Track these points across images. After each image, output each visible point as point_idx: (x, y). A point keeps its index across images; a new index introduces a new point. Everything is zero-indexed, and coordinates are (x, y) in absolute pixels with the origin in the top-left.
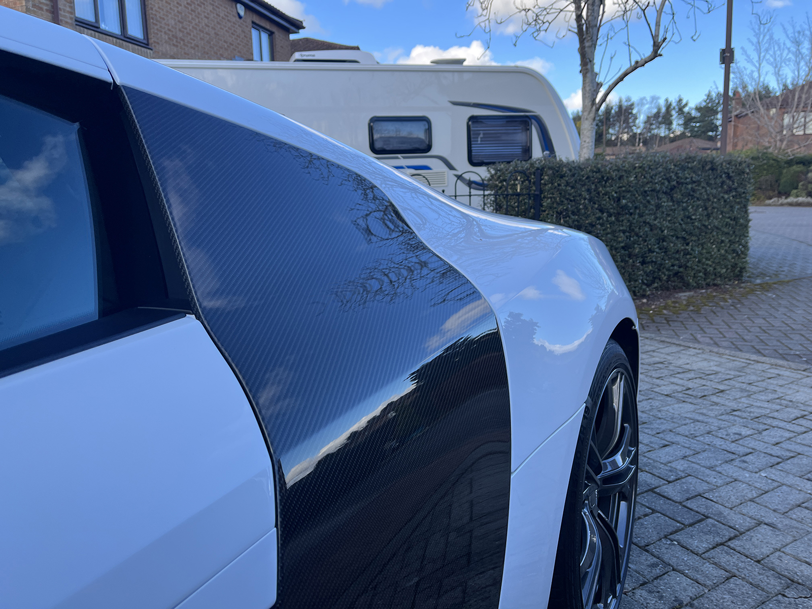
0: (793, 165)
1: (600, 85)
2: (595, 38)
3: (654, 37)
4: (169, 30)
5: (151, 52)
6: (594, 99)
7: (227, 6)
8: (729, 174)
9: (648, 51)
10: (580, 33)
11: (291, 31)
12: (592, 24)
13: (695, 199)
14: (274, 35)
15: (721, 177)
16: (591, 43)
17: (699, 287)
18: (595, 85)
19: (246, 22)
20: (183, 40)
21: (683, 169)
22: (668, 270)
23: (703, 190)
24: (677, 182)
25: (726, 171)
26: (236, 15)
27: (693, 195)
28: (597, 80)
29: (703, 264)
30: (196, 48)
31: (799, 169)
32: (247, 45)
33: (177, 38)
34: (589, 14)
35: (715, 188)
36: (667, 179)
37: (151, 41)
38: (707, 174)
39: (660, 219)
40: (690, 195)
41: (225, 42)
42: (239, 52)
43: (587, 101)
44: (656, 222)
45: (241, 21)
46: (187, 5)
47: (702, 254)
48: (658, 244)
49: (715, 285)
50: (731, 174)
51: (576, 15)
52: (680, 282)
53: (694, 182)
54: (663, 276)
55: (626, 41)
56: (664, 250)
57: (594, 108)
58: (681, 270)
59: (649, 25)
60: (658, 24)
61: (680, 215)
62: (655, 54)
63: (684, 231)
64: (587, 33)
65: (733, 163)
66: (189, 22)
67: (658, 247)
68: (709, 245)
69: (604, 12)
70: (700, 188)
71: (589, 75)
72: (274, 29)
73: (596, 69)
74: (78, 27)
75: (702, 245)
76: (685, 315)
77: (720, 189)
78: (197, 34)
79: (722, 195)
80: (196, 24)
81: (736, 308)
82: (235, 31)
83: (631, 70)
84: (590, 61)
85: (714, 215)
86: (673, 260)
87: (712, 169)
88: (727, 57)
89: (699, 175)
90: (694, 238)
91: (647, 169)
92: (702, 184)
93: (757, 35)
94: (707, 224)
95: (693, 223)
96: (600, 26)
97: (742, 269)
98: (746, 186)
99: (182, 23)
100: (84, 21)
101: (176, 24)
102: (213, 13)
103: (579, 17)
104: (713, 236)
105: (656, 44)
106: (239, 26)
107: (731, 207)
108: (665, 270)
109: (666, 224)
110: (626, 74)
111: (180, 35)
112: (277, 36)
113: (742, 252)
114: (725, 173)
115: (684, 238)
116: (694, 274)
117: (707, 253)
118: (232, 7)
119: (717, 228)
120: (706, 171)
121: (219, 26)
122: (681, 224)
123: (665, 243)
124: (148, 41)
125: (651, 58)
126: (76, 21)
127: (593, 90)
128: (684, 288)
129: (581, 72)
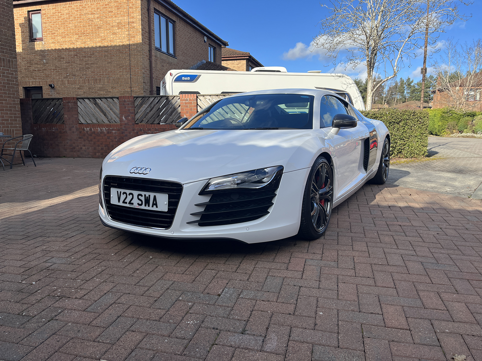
0: (466, 117)
2: (373, 67)
4: (182, 50)
5: (176, 59)
7: (201, 38)
10: (368, 66)
11: (223, 47)
13: (408, 126)
14: (216, 49)
15: (417, 118)
17: (409, 158)
19: (207, 44)
20: (186, 54)
21: (404, 115)
22: (398, 150)
23: (411, 123)
24: (401, 119)
26: (204, 41)
27: (407, 124)
29: (410, 149)
30: (190, 57)
31: (468, 119)
32: (207, 54)
33: (184, 53)
35: (415, 122)
36: (397, 118)
37: (176, 55)
41: (199, 53)
42: (204, 58)
45: (205, 44)
46: (188, 39)
47: (410, 146)
49: (414, 157)
50: (421, 117)
52: (402, 155)
53: (408, 120)
54: (396, 152)
57: (372, 92)
58: (402, 151)
65: (422, 113)
66: (189, 46)
68: (413, 142)
71: (370, 81)
72: (216, 46)
74: (156, 50)
75: (410, 142)
76: (403, 164)
77: (417, 123)
78: (191, 50)
79: (417, 125)
80: (191, 47)
82: (203, 48)
86: (399, 147)
87: (414, 115)
88: (424, 71)
89: (409, 117)
92: (411, 121)
94: (412, 135)
95: (407, 134)
97: (425, 152)
98: (427, 122)
99: (186, 46)
100: (158, 48)
101: (184, 47)
102: (196, 41)
106: (204, 46)
107: (421, 129)
108: (396, 150)
109: (397, 134)
111: (185, 51)
113: (425, 146)
117: (412, 145)
118: (203, 38)
119: (416, 137)
120: (412, 116)
121: (198, 47)
122: (402, 134)
126: (155, 48)
127: (372, 86)
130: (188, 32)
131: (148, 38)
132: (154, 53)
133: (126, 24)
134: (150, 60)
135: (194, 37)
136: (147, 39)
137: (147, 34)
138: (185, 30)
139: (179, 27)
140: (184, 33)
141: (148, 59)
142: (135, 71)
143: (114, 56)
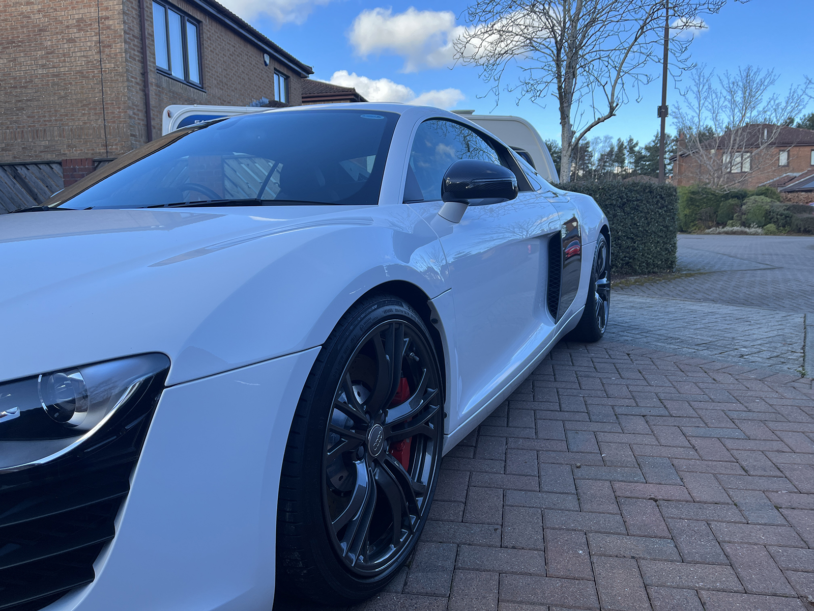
0: (729, 199)
1: (574, 133)
2: (570, 101)
3: (611, 104)
4: (217, 76)
5: (205, 94)
6: (570, 142)
7: (257, 56)
8: (662, 196)
9: (606, 111)
10: (561, 98)
11: (302, 76)
12: (568, 91)
13: (639, 212)
14: (289, 79)
15: (656, 197)
16: (568, 104)
17: (643, 273)
18: (571, 133)
19: (270, 69)
20: (227, 85)
21: (631, 191)
22: (622, 260)
23: (644, 206)
24: (627, 200)
25: (660, 193)
26: (263, 63)
27: (638, 209)
28: (572, 129)
29: (646, 257)
30: (235, 91)
31: (733, 202)
32: (271, 87)
33: (222, 83)
34: (566, 85)
35: (653, 205)
36: (620, 197)
37: (204, 86)
38: (647, 195)
39: (616, 224)
40: (636, 209)
41: (255, 85)
42: (265, 93)
43: (565, 144)
44: (613, 226)
45: (267, 68)
46: (230, 56)
47: (644, 250)
48: (615, 241)
49: (654, 272)
50: (663, 196)
51: (558, 86)
52: (630, 269)
53: (639, 200)
54: (618, 264)
55: (592, 104)
56: (619, 246)
57: (570, 148)
58: (631, 260)
59: (607, 95)
60: (613, 95)
61: (629, 222)
62: (611, 114)
63: (632, 233)
64: (565, 98)
65: (665, 188)
66: (231, 69)
67: (615, 244)
68: (649, 244)
69: (576, 83)
70: (642, 204)
71: (566, 126)
72: (289, 74)
73: (571, 122)
74: (158, 74)
75: (645, 244)
76: (634, 286)
77: (656, 206)
78: (236, 79)
79: (657, 210)
80: (236, 71)
81: (666, 283)
82: (262, 76)
83: (595, 123)
84: (567, 116)
85: (652, 223)
86: (625, 253)
87: (651, 192)
88: (663, 112)
89: (641, 196)
90: (639, 239)
91: (607, 190)
92: (644, 202)
93: (697, 85)
94: (647, 229)
95: (638, 228)
96: (573, 92)
97: (673, 262)
98: (673, 204)
99: (226, 70)
100: (163, 70)
101: (222, 72)
102: (248, 62)
103: (560, 88)
104: (652, 238)
105: (612, 107)
106: (265, 72)
107: (664, 218)
108: (620, 260)
109: (620, 227)
110: (592, 126)
111: (225, 80)
112: (292, 80)
113: (672, 250)
114: (659, 195)
115: (632, 238)
116: (640, 264)
117: (648, 249)
118: (261, 57)
119: (655, 233)
120: (646, 193)
121: (251, 73)
122: (630, 229)
123: (619, 241)
124: (203, 85)
125: (608, 116)
126: (157, 69)
127: (569, 136)
128: (633, 274)
129: (561, 123)
130: (230, 44)
131: (139, 49)
132: (155, 78)
133: (94, 20)
134: (144, 91)
135: (242, 53)
136: (138, 51)
137: (137, 42)
138: (223, 40)
139: (208, 33)
140: (221, 45)
141: (140, 89)
142: (113, 113)
143: (71, 83)
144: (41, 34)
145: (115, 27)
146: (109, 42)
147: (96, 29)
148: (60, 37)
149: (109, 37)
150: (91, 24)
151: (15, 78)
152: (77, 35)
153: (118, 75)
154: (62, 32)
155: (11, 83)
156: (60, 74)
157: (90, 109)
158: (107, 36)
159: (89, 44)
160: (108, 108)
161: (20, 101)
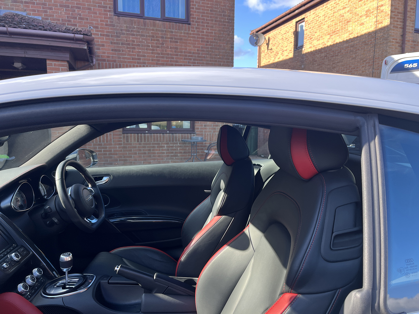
74: (415, 34)
126: (415, 30)
131: (401, 20)
132: (412, 37)
133: (375, 9)
134: (402, 47)
137: (400, 16)
141: (399, 46)
142: (378, 63)
143: (359, 50)
144: (347, 24)
145: (386, 10)
146: (382, 20)
147: (375, 14)
148: (356, 23)
149: (381, 17)
150: (373, 12)
151: (333, 51)
152: (365, 20)
153: (384, 39)
154: (358, 20)
155: (331, 55)
156: (354, 45)
157: (367, 63)
158: (381, 16)
159: (371, 24)
160: (376, 61)
161: (334, 63)
